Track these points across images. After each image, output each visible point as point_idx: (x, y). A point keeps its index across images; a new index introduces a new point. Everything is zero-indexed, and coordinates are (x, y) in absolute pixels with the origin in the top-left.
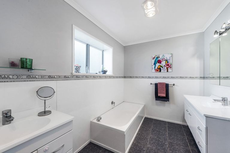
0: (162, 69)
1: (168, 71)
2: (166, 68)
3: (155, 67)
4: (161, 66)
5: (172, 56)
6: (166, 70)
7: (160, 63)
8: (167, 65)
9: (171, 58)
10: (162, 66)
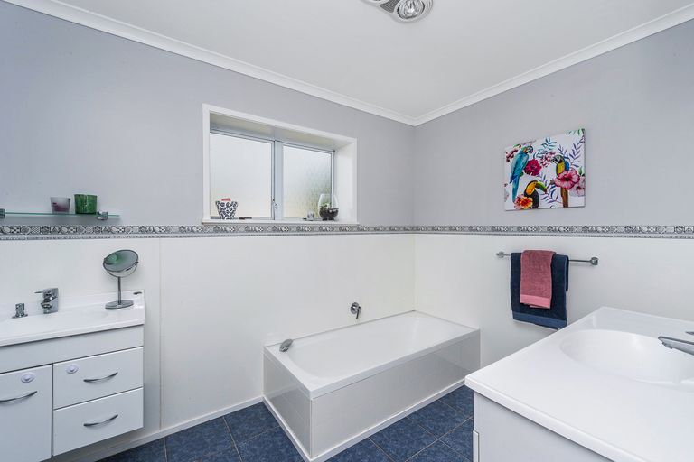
0: (541, 197)
1: (566, 204)
2: (558, 190)
3: (515, 191)
4: (538, 186)
5: (583, 141)
6: (560, 199)
7: (536, 173)
8: (564, 179)
9: (582, 149)
10: (543, 184)
